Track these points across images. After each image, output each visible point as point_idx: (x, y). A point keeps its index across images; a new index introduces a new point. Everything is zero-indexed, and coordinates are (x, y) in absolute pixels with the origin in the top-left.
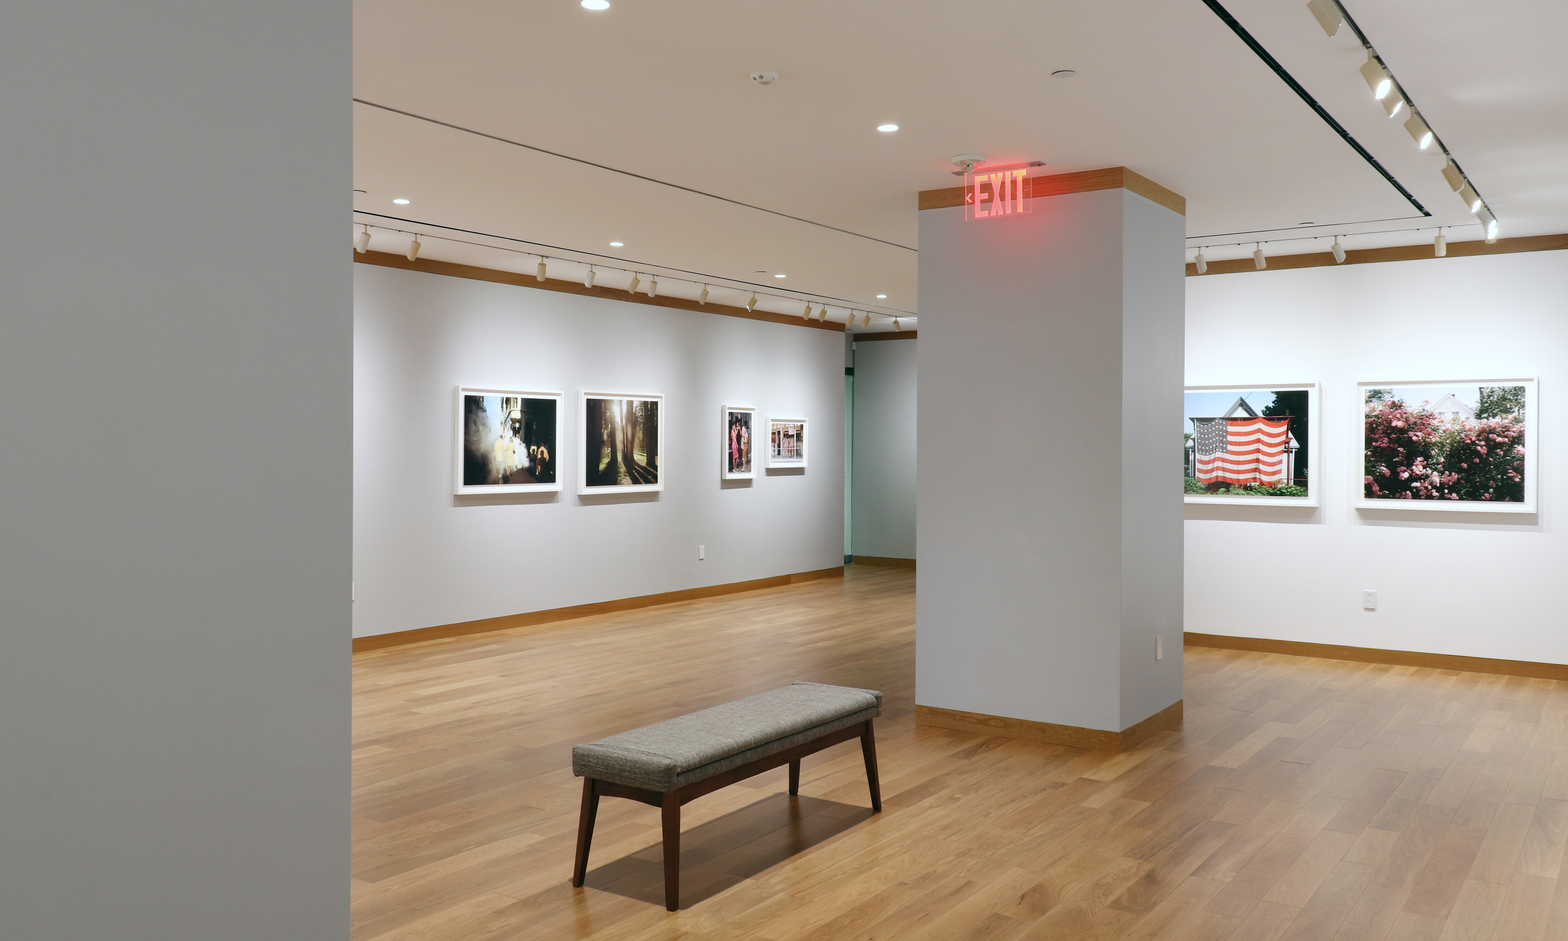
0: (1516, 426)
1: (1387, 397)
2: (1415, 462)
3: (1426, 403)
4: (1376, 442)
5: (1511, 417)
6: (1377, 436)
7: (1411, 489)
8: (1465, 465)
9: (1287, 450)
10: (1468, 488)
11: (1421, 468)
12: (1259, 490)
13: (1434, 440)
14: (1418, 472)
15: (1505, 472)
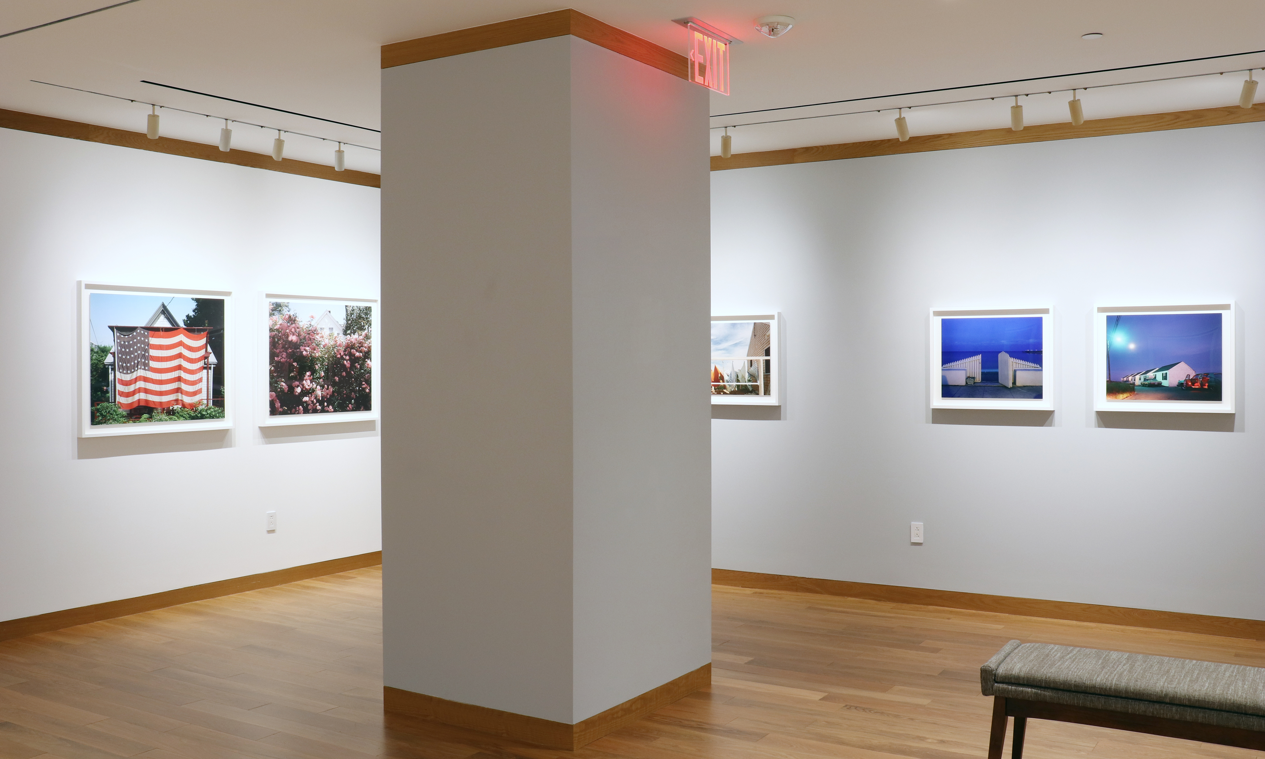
0: (366, 342)
1: (285, 310)
2: (304, 376)
3: (312, 319)
4: (278, 357)
5: (364, 333)
6: (278, 351)
7: (302, 403)
8: (337, 379)
9: (206, 366)
10: (339, 400)
11: (309, 381)
12: (181, 413)
13: (317, 355)
14: (307, 387)
15: (360, 385)
